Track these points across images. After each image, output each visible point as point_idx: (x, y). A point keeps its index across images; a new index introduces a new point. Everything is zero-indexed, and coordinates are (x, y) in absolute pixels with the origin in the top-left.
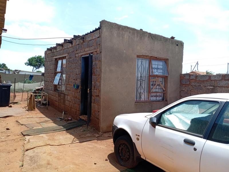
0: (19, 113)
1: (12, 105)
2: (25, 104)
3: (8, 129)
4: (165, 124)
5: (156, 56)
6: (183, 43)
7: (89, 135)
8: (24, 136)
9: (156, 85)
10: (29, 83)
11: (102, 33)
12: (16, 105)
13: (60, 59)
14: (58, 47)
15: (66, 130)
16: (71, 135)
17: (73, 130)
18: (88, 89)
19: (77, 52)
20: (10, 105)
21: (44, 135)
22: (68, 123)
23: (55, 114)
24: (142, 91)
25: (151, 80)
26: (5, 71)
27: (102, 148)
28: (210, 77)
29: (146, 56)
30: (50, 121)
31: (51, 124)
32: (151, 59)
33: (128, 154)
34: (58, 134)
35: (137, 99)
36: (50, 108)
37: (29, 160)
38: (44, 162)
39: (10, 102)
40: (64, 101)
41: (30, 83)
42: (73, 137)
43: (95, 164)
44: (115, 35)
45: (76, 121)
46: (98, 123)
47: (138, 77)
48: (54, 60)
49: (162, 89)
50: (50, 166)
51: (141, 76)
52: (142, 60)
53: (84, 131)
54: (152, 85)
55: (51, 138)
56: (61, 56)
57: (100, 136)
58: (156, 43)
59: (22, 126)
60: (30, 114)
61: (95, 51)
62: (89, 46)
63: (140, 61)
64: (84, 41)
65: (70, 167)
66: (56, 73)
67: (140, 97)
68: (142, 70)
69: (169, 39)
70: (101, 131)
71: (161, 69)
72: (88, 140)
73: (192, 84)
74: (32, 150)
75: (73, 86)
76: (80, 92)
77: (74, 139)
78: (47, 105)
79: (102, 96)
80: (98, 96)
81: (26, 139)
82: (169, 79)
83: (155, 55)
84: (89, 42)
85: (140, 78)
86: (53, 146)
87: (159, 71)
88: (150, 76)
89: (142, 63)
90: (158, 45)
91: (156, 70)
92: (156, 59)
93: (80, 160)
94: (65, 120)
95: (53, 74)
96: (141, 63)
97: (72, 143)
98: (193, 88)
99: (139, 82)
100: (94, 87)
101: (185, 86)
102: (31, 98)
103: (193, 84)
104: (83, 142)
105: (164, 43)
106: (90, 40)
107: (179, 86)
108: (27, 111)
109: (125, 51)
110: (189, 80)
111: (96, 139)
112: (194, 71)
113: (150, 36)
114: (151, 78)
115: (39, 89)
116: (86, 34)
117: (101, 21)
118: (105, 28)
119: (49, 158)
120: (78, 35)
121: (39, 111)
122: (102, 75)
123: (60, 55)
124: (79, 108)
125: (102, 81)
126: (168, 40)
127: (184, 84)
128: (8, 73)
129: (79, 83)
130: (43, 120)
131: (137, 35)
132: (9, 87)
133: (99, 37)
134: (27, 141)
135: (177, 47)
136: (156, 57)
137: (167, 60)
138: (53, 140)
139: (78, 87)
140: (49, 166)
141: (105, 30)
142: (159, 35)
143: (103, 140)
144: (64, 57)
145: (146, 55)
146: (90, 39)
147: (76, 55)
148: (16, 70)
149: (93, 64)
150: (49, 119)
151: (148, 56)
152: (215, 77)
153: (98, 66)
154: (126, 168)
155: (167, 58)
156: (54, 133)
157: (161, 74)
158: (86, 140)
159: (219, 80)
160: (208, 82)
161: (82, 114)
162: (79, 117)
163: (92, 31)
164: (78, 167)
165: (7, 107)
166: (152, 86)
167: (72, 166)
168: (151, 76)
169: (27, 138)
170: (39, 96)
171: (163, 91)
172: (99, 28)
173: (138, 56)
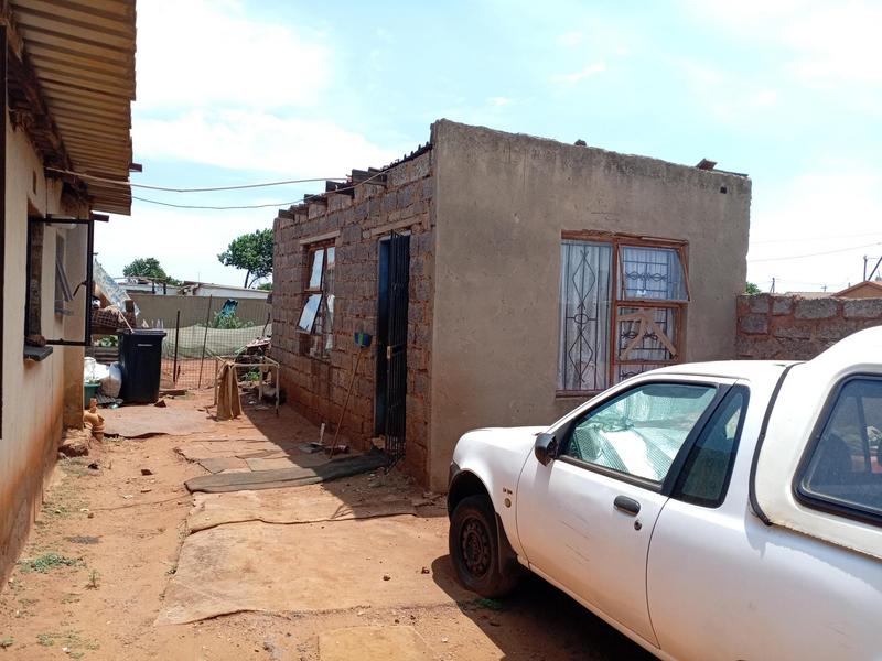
0: (187, 427)
1: (167, 400)
2: (208, 398)
3: (146, 473)
4: (595, 457)
5: (635, 233)
6: (750, 182)
7: (391, 498)
8: (192, 492)
9: (641, 334)
10: (228, 327)
11: (436, 162)
12: (179, 400)
13: (318, 245)
14: (313, 207)
15: (324, 481)
16: (335, 498)
17: (344, 482)
18: (389, 348)
19: (368, 224)
20: (160, 400)
21: (249, 492)
22: (334, 461)
23: (299, 433)
24: (586, 357)
25: (619, 319)
26: (153, 287)
27: (424, 540)
28: (842, 309)
29: (600, 234)
30: (278, 452)
31: (282, 463)
32: (619, 242)
33: (486, 552)
34: (296, 491)
35: (565, 382)
36: (287, 411)
37: (195, 557)
38: (234, 566)
39: (161, 389)
40: (329, 390)
41: (234, 327)
42: (341, 503)
43: (386, 579)
44: (483, 166)
45: (361, 454)
46: (425, 462)
47: (572, 305)
48: (301, 248)
49: (666, 349)
50: (252, 575)
51: (582, 305)
52: (585, 246)
53: (380, 486)
54: (626, 335)
55: (269, 503)
56: (322, 237)
57: (427, 504)
58: (636, 185)
59: (190, 466)
60: (221, 428)
61: (418, 220)
62: (399, 206)
63: (577, 252)
64: (385, 187)
65: (307, 581)
66: (305, 296)
67: (579, 378)
68: (586, 283)
69: (692, 169)
70: (432, 486)
71: (663, 278)
72: (385, 513)
73: (777, 333)
74: (207, 532)
75: (353, 338)
76: (376, 359)
77: (341, 507)
78: (277, 403)
79: (434, 373)
80: (425, 370)
81: (195, 503)
82: (689, 314)
83: (636, 229)
84: (401, 191)
85: (576, 312)
86: (271, 526)
87: (651, 284)
88: (615, 303)
89: (584, 259)
90: (642, 195)
91: (640, 283)
92: (640, 242)
93: (344, 565)
94: (328, 452)
95: (297, 298)
96: (580, 257)
97: (332, 519)
98: (781, 348)
99: (575, 325)
100: (415, 342)
101: (755, 340)
102: (224, 378)
103: (782, 332)
104: (368, 518)
105: (670, 185)
106: (405, 185)
107: (733, 341)
108: (212, 421)
109: (517, 220)
110: (770, 318)
111: (412, 511)
112: (873, 279)
113: (615, 162)
114: (618, 312)
115: (257, 347)
116: (394, 166)
117: (433, 122)
118: (446, 145)
119: (252, 554)
120: (370, 169)
121: (249, 422)
122: (436, 301)
123: (319, 232)
124: (372, 411)
125: (435, 321)
126: (687, 175)
127: (753, 334)
128: (162, 293)
129: (372, 328)
130: (255, 448)
131: (564, 163)
132: (157, 339)
133: (428, 176)
134: (199, 506)
135: (723, 197)
136: (640, 238)
137: (684, 244)
138: (278, 507)
139: (367, 341)
140: (247, 576)
141: (445, 153)
142: (648, 159)
143: (436, 516)
144: (328, 240)
145: (600, 229)
146: (403, 182)
147: (365, 235)
148: (187, 283)
149: (411, 265)
150: (277, 448)
151: (605, 233)
152: (861, 308)
153: (425, 273)
154: (475, 596)
155: (684, 236)
156: (284, 490)
157: (663, 296)
158: (378, 513)
159: (873, 316)
160: (834, 323)
161: (379, 432)
162: (371, 443)
163: (408, 155)
164: (331, 583)
165: (151, 407)
166: (624, 341)
167: (314, 580)
168: (620, 305)
169: (200, 498)
170: (257, 370)
171: (668, 357)
172: (428, 148)
173: (567, 236)
